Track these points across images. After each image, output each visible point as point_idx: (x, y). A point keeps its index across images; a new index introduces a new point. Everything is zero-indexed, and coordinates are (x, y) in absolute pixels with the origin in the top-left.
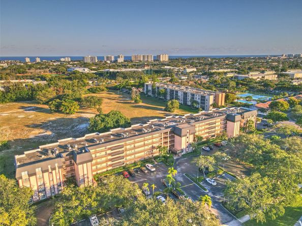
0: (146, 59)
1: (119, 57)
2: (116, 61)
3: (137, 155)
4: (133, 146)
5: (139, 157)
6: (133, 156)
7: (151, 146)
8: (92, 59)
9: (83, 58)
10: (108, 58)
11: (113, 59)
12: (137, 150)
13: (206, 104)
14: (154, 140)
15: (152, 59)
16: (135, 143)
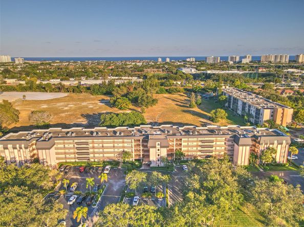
0: (279, 60)
1: (245, 57)
2: (240, 62)
3: (106, 155)
4: (101, 145)
5: (108, 158)
6: (101, 155)
7: (122, 150)
8: (215, 59)
9: (206, 58)
10: (232, 58)
11: (238, 59)
12: (105, 150)
13: (260, 119)
14: (126, 145)
15: (287, 60)
16: (103, 143)
